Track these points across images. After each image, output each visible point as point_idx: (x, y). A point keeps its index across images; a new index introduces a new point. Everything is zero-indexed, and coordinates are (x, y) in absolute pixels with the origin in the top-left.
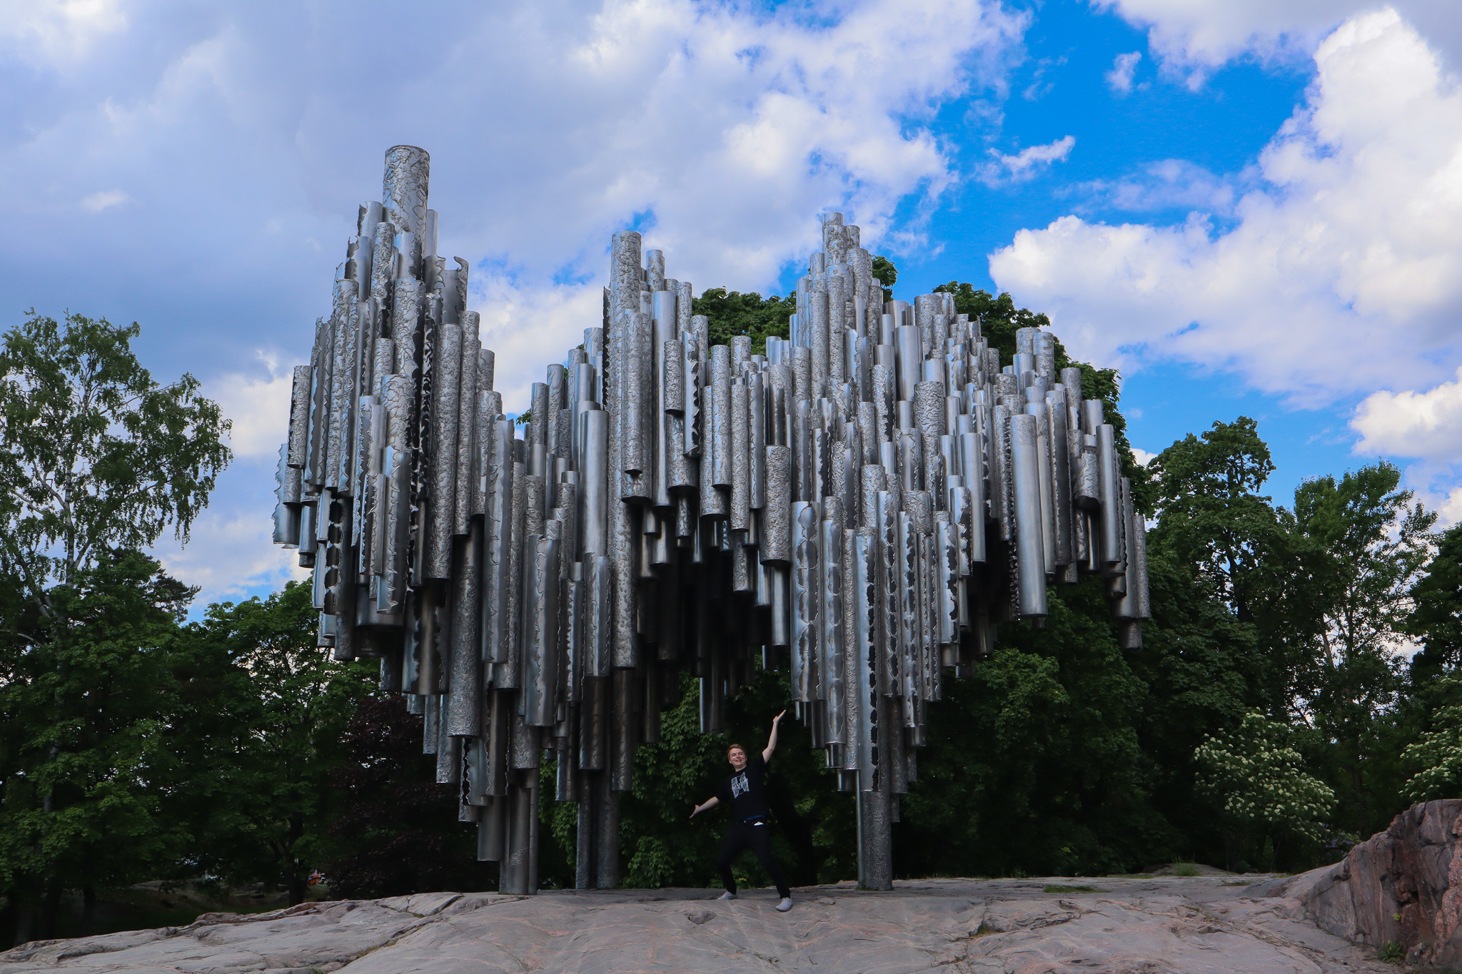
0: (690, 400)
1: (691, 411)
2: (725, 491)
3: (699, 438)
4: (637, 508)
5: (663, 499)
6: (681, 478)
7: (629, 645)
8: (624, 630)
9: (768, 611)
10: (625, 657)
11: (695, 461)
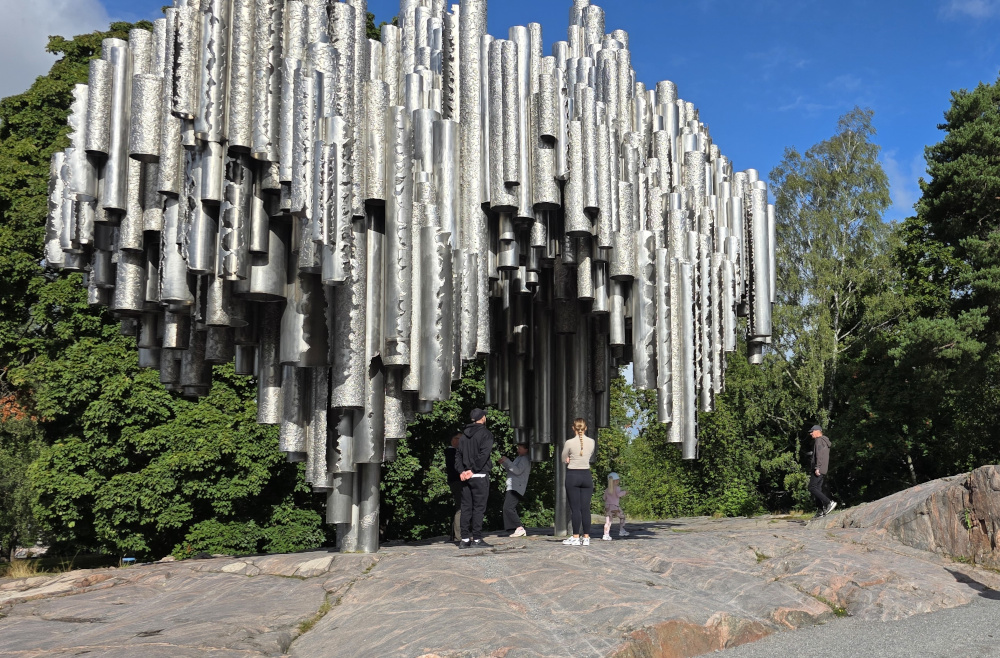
0: (563, 130)
1: (564, 140)
2: (592, 214)
3: (569, 163)
4: (494, 215)
5: (524, 212)
6: (549, 195)
9: (606, 317)
10: (481, 344)
11: (562, 183)
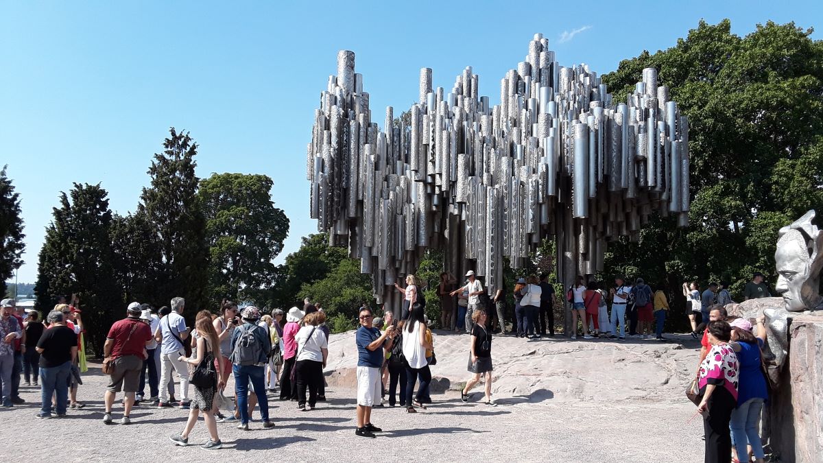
0: (431, 138)
1: (431, 143)
3: (433, 154)
7: (423, 238)
8: (422, 232)
10: (423, 242)
